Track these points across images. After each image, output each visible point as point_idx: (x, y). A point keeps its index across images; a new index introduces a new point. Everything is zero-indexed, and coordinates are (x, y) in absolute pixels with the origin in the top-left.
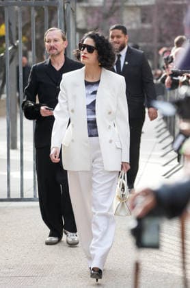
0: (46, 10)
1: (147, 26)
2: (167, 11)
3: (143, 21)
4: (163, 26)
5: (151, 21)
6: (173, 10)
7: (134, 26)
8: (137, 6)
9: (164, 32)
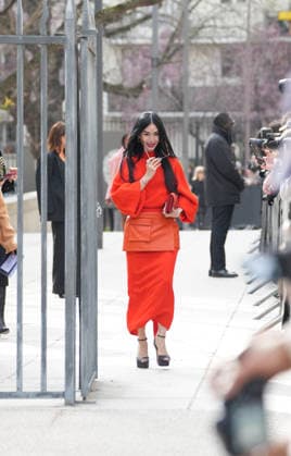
0: (43, 51)
1: (233, 81)
2: (269, 55)
3: (226, 71)
4: (261, 82)
5: (239, 73)
6: (280, 54)
7: (209, 81)
8: (215, 45)
9: (263, 93)
